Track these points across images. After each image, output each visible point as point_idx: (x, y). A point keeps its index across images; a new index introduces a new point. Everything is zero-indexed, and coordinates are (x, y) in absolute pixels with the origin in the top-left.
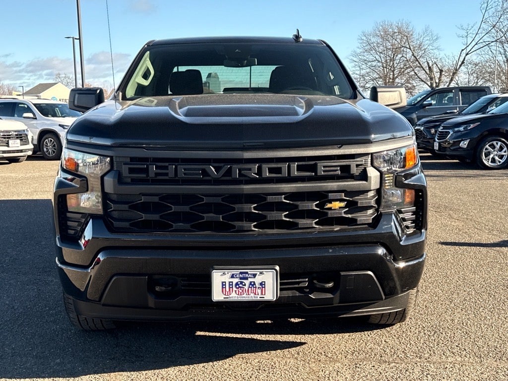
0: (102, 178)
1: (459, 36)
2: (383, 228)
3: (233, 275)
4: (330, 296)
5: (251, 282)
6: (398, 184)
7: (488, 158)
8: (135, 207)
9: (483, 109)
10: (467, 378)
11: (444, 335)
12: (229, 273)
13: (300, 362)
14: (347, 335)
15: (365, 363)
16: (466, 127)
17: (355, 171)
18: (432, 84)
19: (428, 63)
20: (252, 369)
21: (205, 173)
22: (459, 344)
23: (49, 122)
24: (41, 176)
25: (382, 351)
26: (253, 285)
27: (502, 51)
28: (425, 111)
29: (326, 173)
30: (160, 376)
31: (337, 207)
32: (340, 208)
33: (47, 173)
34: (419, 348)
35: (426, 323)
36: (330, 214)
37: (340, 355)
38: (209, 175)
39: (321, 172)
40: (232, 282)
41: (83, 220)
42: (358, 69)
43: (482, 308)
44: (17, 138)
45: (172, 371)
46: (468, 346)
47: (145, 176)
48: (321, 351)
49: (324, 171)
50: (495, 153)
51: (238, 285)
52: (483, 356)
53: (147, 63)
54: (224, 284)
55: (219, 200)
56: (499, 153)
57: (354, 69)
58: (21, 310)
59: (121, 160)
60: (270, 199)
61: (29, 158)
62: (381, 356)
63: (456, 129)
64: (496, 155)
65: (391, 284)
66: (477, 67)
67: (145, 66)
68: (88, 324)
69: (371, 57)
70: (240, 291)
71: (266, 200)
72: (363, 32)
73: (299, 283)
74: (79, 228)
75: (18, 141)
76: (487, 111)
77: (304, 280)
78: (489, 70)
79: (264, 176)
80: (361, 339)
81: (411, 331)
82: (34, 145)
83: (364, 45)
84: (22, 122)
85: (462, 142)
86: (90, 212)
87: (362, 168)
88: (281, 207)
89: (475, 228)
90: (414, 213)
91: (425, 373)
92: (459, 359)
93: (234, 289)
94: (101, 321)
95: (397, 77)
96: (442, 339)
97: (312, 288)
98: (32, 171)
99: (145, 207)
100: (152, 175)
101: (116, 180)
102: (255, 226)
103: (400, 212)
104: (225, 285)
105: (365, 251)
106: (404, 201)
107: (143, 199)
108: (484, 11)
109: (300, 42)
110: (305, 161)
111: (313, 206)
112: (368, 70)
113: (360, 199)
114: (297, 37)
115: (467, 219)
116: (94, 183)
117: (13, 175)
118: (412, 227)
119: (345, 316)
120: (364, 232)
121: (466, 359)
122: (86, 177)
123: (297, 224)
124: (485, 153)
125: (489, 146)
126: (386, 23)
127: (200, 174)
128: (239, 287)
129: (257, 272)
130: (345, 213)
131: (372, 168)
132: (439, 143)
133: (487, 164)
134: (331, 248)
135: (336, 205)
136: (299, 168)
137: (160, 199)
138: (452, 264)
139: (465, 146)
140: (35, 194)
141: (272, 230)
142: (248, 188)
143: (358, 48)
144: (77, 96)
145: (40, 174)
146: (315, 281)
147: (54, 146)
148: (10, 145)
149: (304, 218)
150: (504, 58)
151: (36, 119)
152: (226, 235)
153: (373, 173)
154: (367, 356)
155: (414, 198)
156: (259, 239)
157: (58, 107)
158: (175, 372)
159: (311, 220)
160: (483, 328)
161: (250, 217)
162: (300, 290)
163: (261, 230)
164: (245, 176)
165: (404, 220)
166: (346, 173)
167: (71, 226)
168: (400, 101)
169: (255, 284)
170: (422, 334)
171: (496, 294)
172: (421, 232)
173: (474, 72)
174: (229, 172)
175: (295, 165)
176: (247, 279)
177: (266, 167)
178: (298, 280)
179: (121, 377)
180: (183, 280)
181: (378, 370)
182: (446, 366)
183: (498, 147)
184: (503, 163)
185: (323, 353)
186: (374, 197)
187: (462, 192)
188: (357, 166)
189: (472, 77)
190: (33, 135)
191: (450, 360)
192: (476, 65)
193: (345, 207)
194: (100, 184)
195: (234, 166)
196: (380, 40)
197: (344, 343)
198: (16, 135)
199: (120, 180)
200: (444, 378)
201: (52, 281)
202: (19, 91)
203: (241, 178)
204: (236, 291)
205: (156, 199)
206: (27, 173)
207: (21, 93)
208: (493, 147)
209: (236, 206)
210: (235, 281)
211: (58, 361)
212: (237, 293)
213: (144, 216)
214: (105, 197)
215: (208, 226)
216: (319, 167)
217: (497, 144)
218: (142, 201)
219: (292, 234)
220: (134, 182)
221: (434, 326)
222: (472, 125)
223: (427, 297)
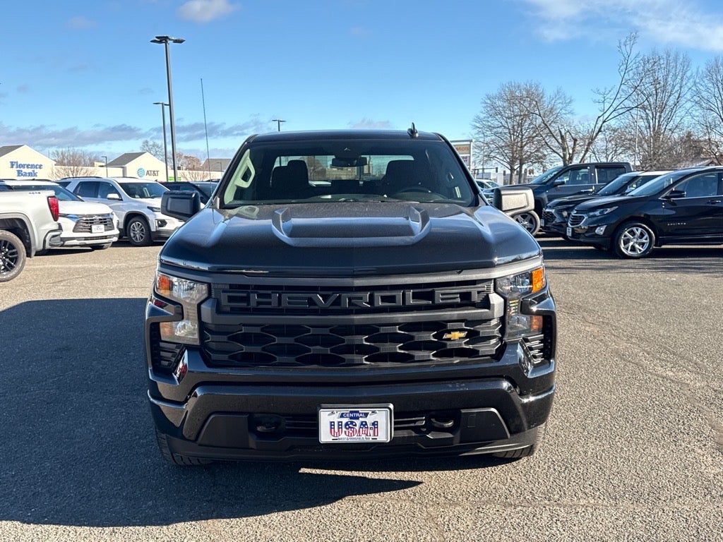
0: (199, 306)
1: (595, 102)
2: (507, 360)
3: (343, 414)
4: (449, 435)
5: (362, 422)
6: (524, 309)
7: (626, 246)
8: (235, 338)
9: (621, 190)
10: (601, 526)
11: (576, 471)
12: (338, 412)
13: (417, 505)
14: (468, 471)
15: (488, 506)
16: (603, 211)
17: (476, 298)
18: (565, 155)
19: (560, 132)
20: (363, 514)
21: (311, 302)
22: (592, 483)
23: (136, 204)
24: (128, 267)
25: (508, 492)
26: (364, 425)
27: (644, 115)
28: (557, 190)
29: (444, 301)
30: (262, 523)
31: (457, 338)
32: (460, 338)
33: (134, 263)
34: (548, 487)
35: (556, 456)
36: (449, 345)
37: (461, 497)
38: (315, 304)
39: (439, 301)
40: (342, 422)
41: (178, 351)
42: (482, 135)
43: (618, 437)
44: (101, 222)
45: (276, 517)
46: (602, 485)
47: (245, 304)
48: (440, 491)
49: (442, 299)
50: (635, 240)
51: (348, 425)
52: (618, 497)
53: (247, 163)
54: (332, 424)
55: (326, 331)
56: (640, 241)
57: (477, 136)
58: (109, 439)
59: (220, 286)
60: (383, 330)
61: (115, 244)
62: (506, 498)
63: (591, 214)
64: (636, 243)
65: (517, 422)
66: (616, 133)
67: (245, 166)
68: (182, 459)
69: (496, 123)
70: (351, 432)
71: (378, 331)
72: (487, 96)
73: (415, 422)
74: (173, 359)
75: (102, 226)
76: (626, 192)
77: (421, 418)
78: (628, 137)
79: (376, 305)
80: (484, 476)
81: (539, 467)
82: (119, 229)
83: (489, 109)
84: (107, 204)
85: (598, 228)
86: (185, 342)
87: (483, 295)
88: (394, 338)
89: (612, 334)
90: (542, 341)
91: (554, 519)
92: (592, 501)
93: (344, 429)
94: (198, 460)
95: (525, 145)
96: (574, 476)
97: (430, 428)
98: (118, 261)
99: (245, 339)
100: (253, 304)
101: (215, 309)
102: (366, 360)
103: (526, 340)
104: (334, 425)
105: (490, 386)
106: (531, 326)
107: (244, 330)
108: (622, 74)
109: (415, 137)
110: (421, 288)
111: (430, 336)
112: (493, 137)
113: (482, 328)
114: (412, 132)
115: (603, 323)
116: (190, 311)
117: (97, 266)
118: (539, 356)
119: (466, 454)
120: (487, 365)
121: (600, 502)
122: (181, 305)
123: (412, 357)
124: (624, 241)
125: (628, 232)
126: (513, 84)
127: (305, 304)
128: (350, 427)
129: (369, 411)
130: (467, 343)
131: (495, 294)
132: (573, 229)
133: (626, 253)
134: (450, 383)
135: (456, 335)
136: (415, 296)
137: (262, 330)
138: (586, 380)
139: (602, 233)
140: (121, 290)
141: (386, 363)
142: (358, 318)
143: (482, 112)
144: (170, 200)
145: (127, 265)
146: (433, 420)
147: (142, 230)
148: (93, 231)
149: (421, 350)
150: (646, 124)
151: (122, 200)
152: (335, 370)
153: (496, 300)
154: (491, 497)
155: (541, 324)
156: (372, 373)
157: (145, 187)
158: (279, 518)
159: (428, 352)
160: (619, 462)
161: (361, 350)
162: (416, 429)
163: (373, 363)
164: (356, 305)
165: (531, 349)
166: (466, 301)
167: (164, 348)
168: (526, 204)
169: (366, 424)
170: (552, 469)
171: (634, 419)
172: (550, 363)
173: (613, 139)
174: (338, 301)
175: (410, 293)
176: (358, 418)
177: (378, 295)
178: (414, 419)
179: (219, 524)
180: (287, 419)
181: (503, 515)
182: (578, 509)
183: (638, 233)
184: (644, 252)
185: (442, 494)
186: (497, 325)
187: (598, 288)
188: (479, 292)
189: (610, 145)
190: (118, 219)
191: (582, 502)
192: (615, 131)
193: (466, 337)
194: (196, 312)
195: (343, 295)
196: (506, 104)
197: (465, 481)
198: (100, 219)
199: (218, 310)
200: (575, 525)
201: (142, 402)
202: (102, 161)
203: (352, 308)
204: (345, 432)
205: (257, 330)
206: (112, 263)
207: (104, 164)
208: (632, 233)
209: (346, 338)
210: (345, 420)
211: (150, 503)
212: (347, 434)
213: (245, 349)
214: (202, 327)
215: (315, 359)
216: (436, 295)
217: (637, 230)
218: (243, 332)
219: (408, 367)
220: (234, 311)
221: (566, 460)
222: (609, 209)
223: (557, 423)
